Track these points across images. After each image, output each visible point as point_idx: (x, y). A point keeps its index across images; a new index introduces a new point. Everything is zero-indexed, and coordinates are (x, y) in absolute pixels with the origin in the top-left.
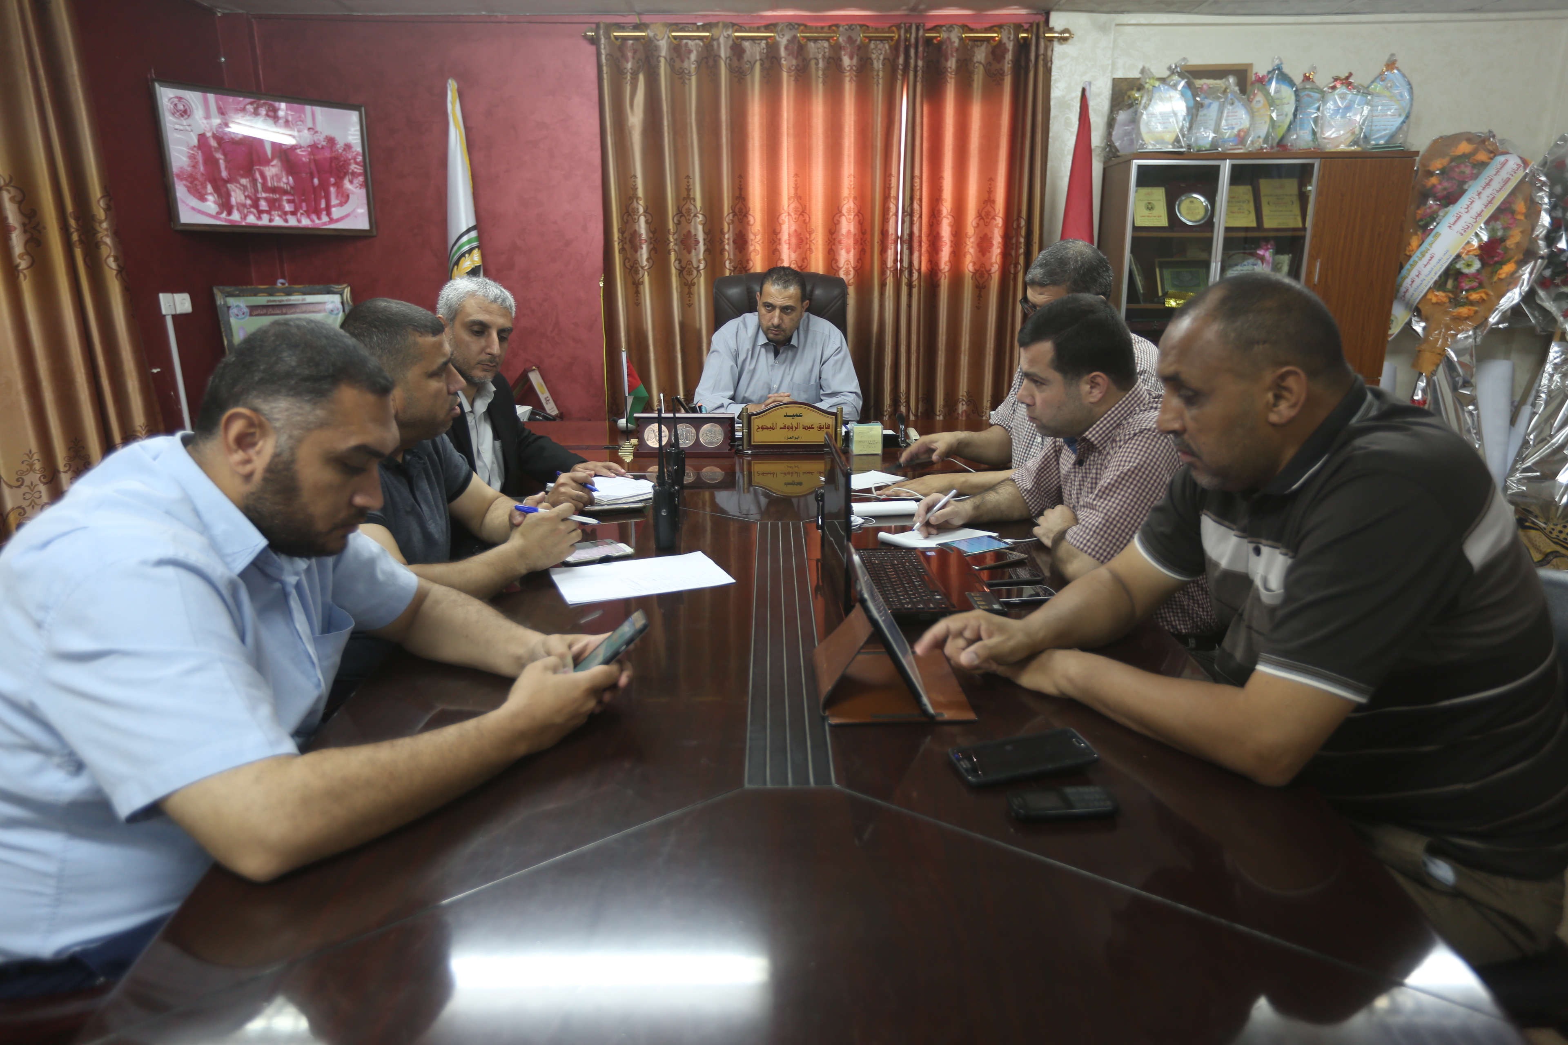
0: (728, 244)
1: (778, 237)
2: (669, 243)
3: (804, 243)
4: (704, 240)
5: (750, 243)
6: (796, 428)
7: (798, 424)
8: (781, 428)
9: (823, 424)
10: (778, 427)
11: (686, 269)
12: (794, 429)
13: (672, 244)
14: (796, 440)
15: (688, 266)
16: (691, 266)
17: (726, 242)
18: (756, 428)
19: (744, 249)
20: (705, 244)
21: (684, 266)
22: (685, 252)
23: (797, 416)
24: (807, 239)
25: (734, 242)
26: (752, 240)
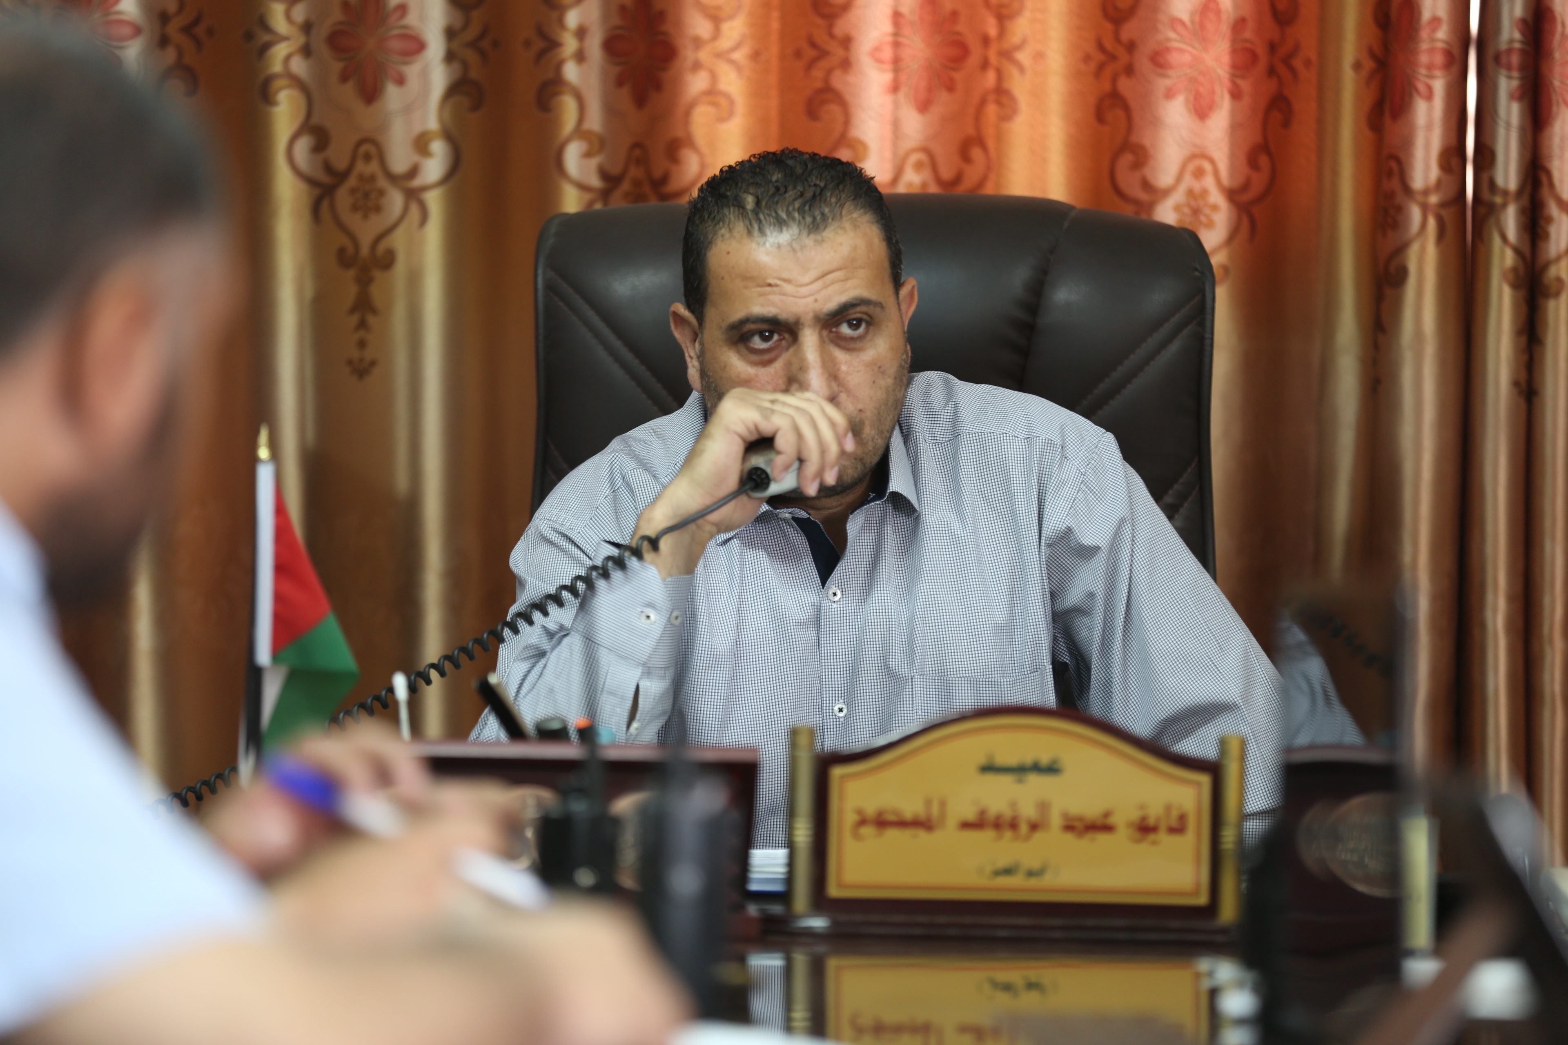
0: (580, 57)
1: (840, 28)
2: (266, 47)
3: (973, 60)
4: (450, 33)
5: (688, 54)
6: (1034, 827)
7: (1043, 807)
8: (966, 825)
9: (1155, 812)
10: (952, 822)
11: (352, 182)
12: (1024, 828)
13: (280, 51)
14: (1033, 882)
15: (361, 167)
16: (373, 167)
17: (570, 44)
18: (850, 818)
19: (658, 86)
20: (450, 57)
21: (341, 164)
22: (348, 92)
23: (1037, 768)
24: (986, 41)
25: (611, 46)
26: (698, 42)
